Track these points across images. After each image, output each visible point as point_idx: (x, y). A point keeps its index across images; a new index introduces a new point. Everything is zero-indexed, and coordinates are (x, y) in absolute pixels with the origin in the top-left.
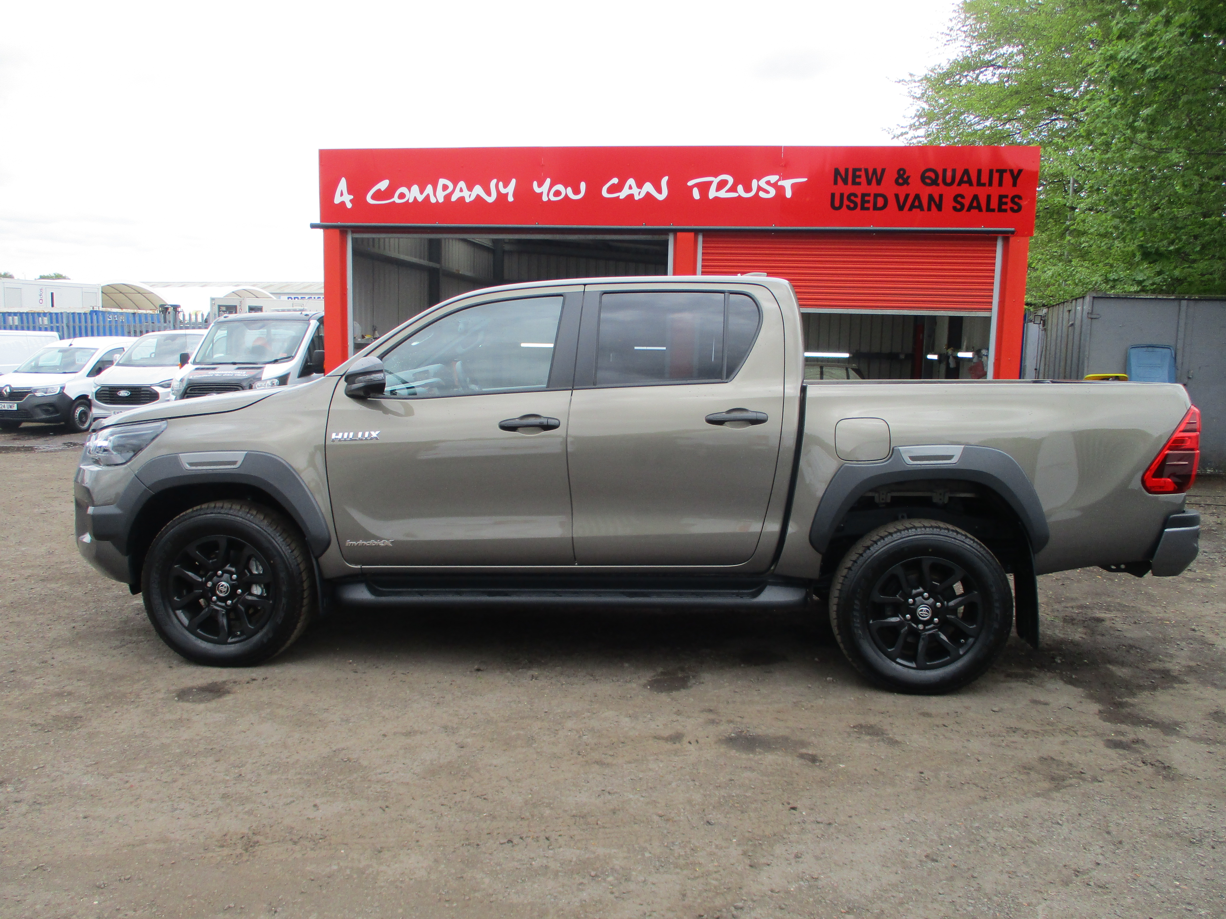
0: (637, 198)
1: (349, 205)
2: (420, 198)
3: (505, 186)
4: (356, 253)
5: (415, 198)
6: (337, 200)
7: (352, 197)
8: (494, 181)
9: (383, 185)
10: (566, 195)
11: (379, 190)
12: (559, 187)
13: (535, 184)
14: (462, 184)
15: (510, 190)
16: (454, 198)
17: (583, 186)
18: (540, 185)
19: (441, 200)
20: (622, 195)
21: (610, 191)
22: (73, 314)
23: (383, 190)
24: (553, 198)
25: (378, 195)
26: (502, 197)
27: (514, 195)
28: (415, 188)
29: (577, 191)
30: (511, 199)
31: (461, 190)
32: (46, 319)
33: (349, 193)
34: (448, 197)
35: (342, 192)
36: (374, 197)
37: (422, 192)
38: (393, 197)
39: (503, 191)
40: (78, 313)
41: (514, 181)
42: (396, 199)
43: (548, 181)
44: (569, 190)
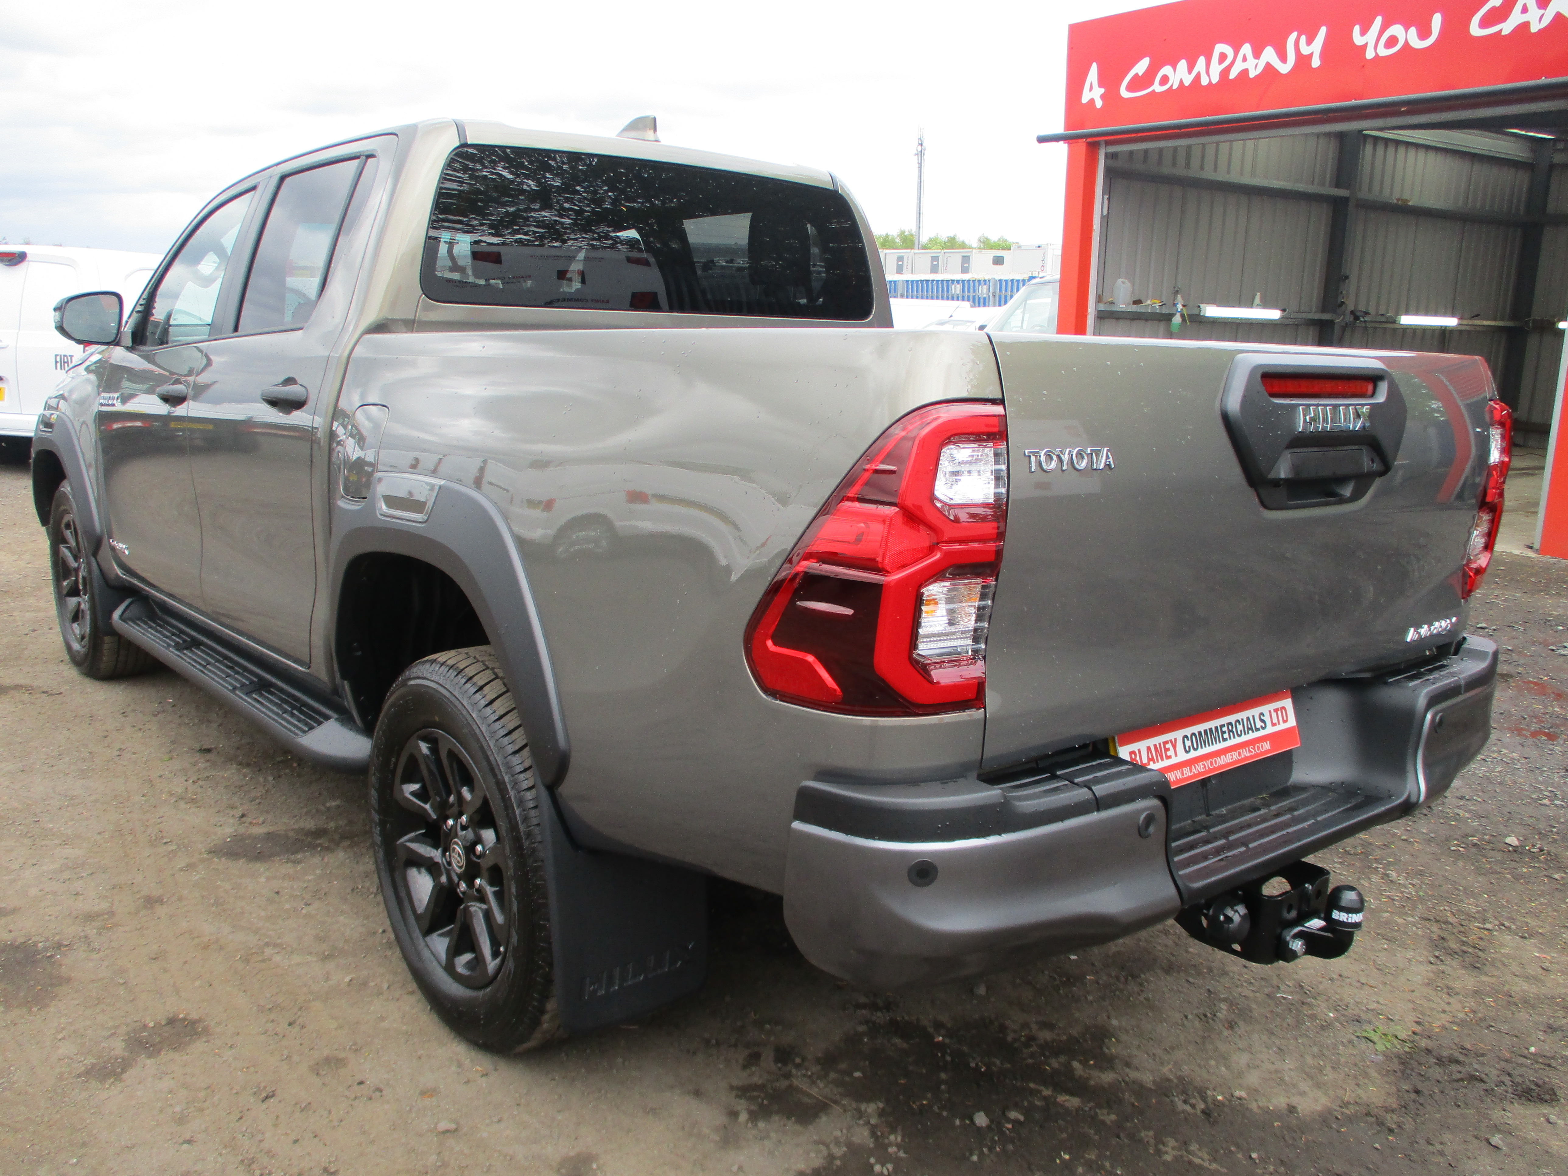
0: (1534, 28)
1: (1099, 104)
2: (1188, 80)
3: (1309, 42)
4: (1110, 173)
5: (1181, 81)
6: (1085, 99)
7: (1102, 90)
8: (1294, 35)
9: (1141, 67)
10: (1406, 42)
11: (1137, 75)
12: (1397, 30)
13: (1357, 29)
14: (1246, 49)
15: (1315, 49)
16: (1233, 75)
17: (1437, 21)
18: (1363, 32)
19: (1215, 79)
20: (1507, 27)
21: (1484, 24)
22: (1000, 280)
23: (1140, 74)
24: (1383, 52)
25: (1137, 83)
26: (1303, 61)
27: (1323, 56)
28: (1183, 64)
29: (1424, 33)
30: (1316, 63)
31: (1245, 59)
32: (958, 286)
33: (1100, 86)
34: (1225, 73)
35: (1091, 84)
36: (1129, 88)
37: (1190, 71)
38: (1152, 84)
39: (1305, 50)
40: (1017, 280)
41: (1323, 31)
42: (1157, 87)
43: (1379, 20)
44: (1413, 31)
